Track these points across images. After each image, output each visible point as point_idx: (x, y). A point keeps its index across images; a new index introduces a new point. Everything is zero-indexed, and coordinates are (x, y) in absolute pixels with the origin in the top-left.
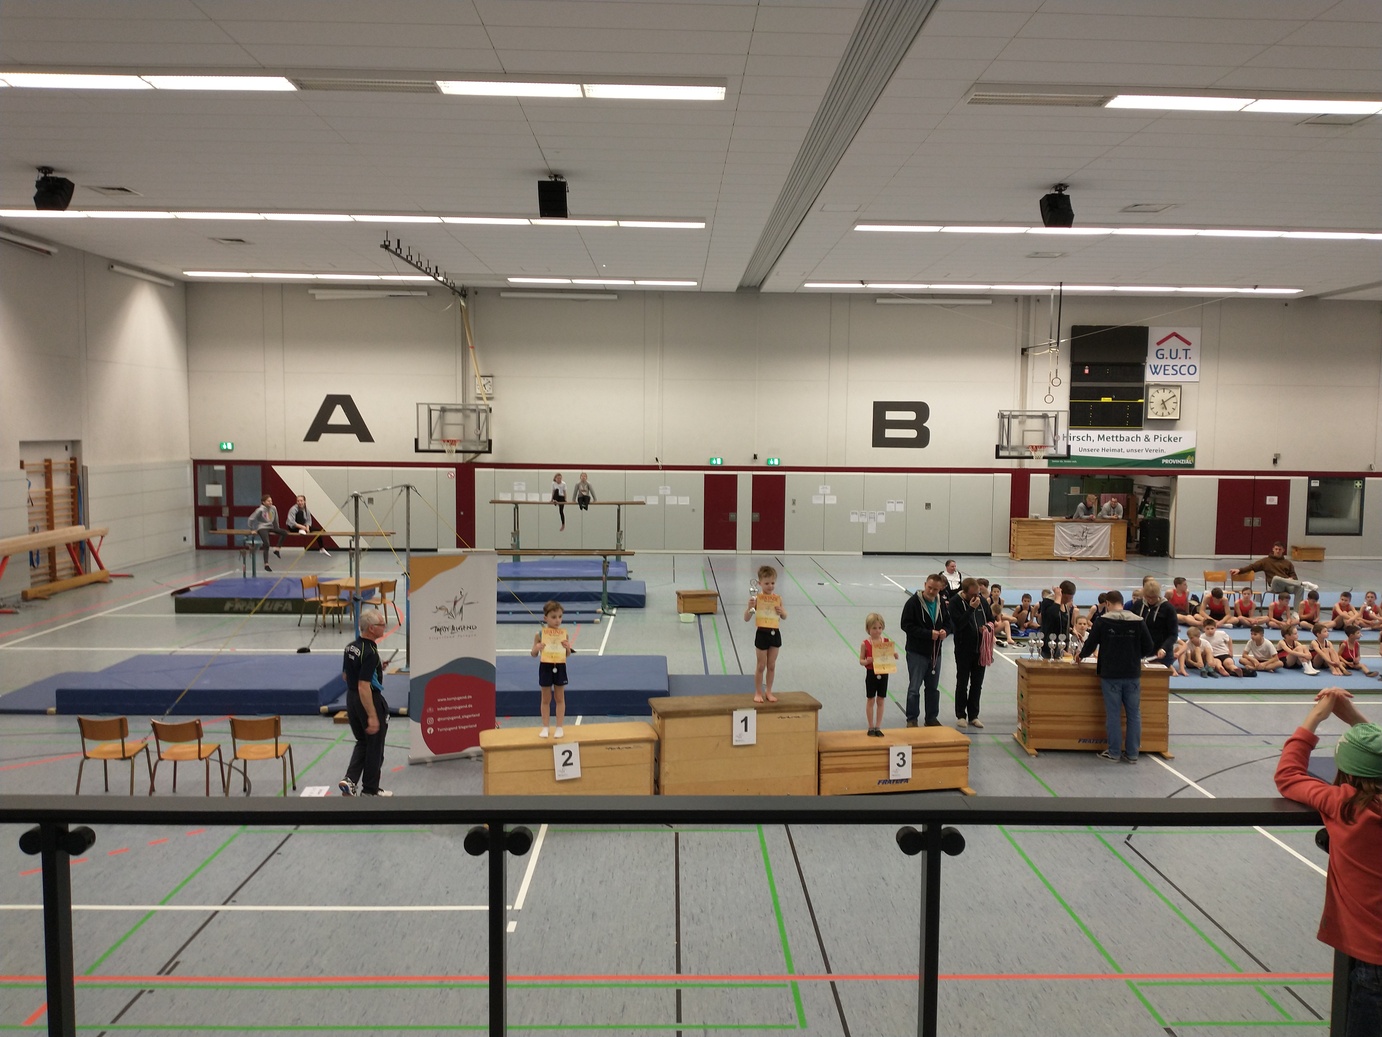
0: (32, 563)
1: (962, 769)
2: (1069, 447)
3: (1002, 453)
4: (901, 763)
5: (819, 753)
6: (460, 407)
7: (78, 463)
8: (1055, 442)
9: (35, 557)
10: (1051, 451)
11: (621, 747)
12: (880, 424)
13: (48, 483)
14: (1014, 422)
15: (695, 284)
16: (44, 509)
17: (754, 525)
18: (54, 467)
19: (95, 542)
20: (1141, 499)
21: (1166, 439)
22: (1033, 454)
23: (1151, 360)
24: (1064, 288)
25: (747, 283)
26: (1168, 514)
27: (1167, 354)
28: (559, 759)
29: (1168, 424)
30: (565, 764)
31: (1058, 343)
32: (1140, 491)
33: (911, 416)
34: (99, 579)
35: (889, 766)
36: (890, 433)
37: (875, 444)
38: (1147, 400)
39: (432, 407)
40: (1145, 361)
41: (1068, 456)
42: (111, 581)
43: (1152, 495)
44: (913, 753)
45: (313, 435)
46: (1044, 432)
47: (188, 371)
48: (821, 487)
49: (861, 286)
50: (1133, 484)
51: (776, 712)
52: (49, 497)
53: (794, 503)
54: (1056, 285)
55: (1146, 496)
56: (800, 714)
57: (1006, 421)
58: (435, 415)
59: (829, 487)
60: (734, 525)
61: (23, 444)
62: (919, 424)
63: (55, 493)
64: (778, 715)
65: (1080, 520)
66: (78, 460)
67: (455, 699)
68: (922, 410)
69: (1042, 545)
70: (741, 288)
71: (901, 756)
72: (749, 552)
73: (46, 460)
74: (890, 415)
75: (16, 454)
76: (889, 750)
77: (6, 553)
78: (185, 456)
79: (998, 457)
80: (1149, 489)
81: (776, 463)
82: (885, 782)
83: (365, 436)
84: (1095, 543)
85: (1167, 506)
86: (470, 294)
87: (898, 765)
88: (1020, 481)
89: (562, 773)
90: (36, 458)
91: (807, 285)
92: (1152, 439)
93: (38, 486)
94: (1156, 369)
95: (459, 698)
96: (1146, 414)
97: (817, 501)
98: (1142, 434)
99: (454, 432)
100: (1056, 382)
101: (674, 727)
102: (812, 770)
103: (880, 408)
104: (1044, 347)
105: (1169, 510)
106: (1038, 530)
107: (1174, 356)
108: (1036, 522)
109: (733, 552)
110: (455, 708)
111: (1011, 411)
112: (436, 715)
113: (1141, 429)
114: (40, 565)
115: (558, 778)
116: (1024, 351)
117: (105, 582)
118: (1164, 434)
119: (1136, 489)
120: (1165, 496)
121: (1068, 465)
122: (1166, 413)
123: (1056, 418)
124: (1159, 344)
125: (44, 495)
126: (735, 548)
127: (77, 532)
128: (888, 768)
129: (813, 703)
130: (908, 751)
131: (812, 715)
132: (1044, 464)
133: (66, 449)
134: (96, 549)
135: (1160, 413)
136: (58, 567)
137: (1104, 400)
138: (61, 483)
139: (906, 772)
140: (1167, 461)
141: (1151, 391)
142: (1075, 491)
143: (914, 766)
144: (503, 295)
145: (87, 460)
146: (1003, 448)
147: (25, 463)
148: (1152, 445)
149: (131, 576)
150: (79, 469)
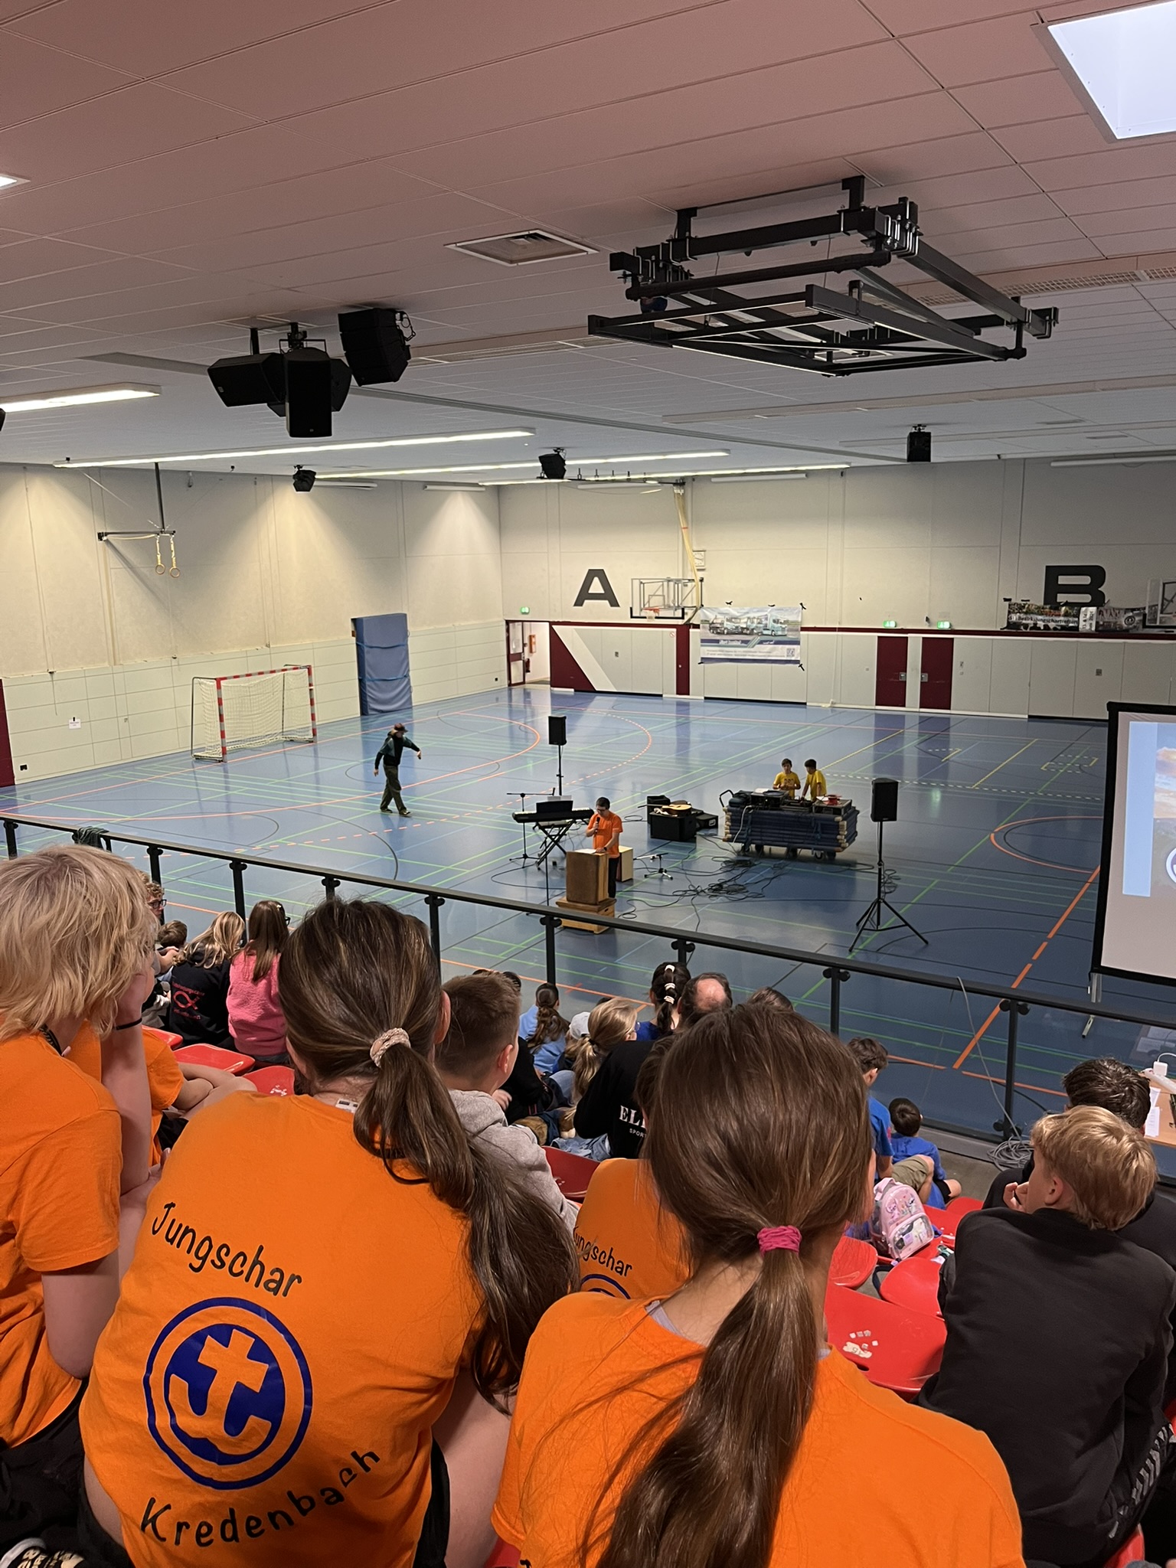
12: (1052, 588)
17: (924, 686)
33: (1086, 580)
36: (1063, 598)
47: (501, 553)
53: (961, 666)
60: (903, 684)
62: (1095, 589)
68: (1097, 574)
74: (1063, 580)
78: (500, 617)
81: (946, 626)
99: (657, 602)
103: (1052, 573)
109: (902, 708)
144: (713, 480)
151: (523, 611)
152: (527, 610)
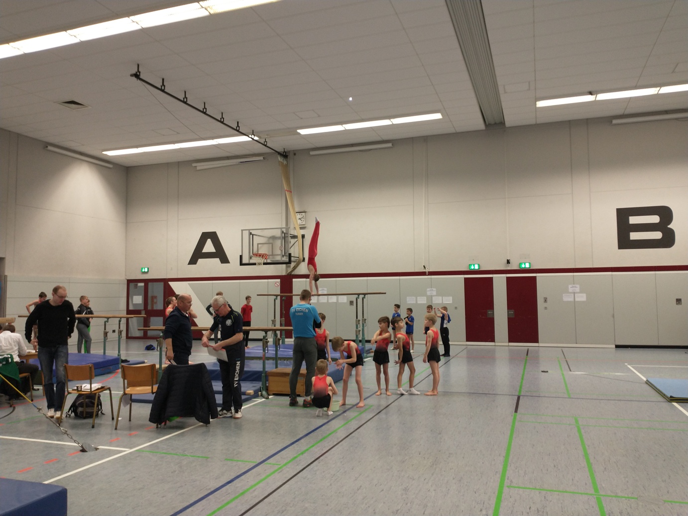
12: (624, 228)
15: (438, 116)
17: (510, 320)
25: (492, 121)
33: (655, 219)
36: (634, 236)
37: (621, 247)
45: (193, 261)
47: (126, 223)
48: (570, 286)
53: (546, 301)
59: (578, 286)
60: (491, 321)
62: (664, 226)
70: (488, 125)
72: (507, 344)
74: (634, 220)
78: (122, 277)
81: (527, 266)
83: (224, 260)
91: (539, 102)
97: (567, 298)
103: (623, 215)
109: (493, 344)
126: (493, 340)
144: (312, 153)
145: (9, 271)
151: (143, 270)
152: (146, 270)
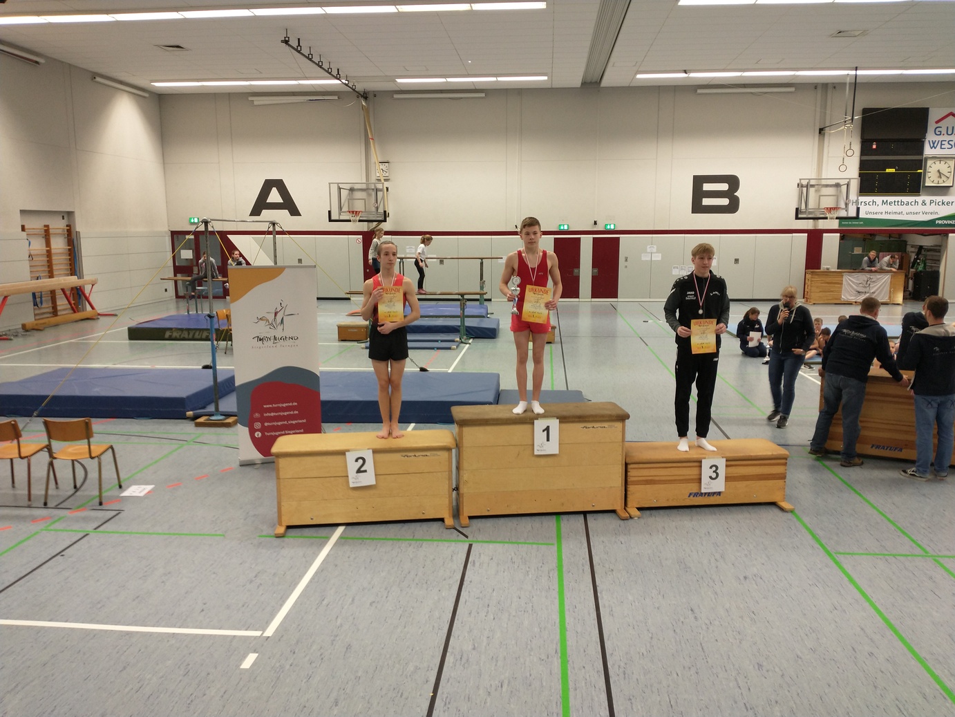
0: (35, 304)
1: (780, 482)
2: (858, 209)
3: (800, 216)
4: (714, 475)
5: (626, 464)
6: (364, 186)
7: (72, 230)
8: (846, 205)
9: (38, 300)
10: (843, 214)
11: (417, 454)
12: (698, 194)
13: (48, 244)
14: (812, 190)
15: (546, 78)
16: (46, 263)
18: (51, 231)
19: (87, 289)
20: (913, 256)
21: (940, 203)
22: (828, 216)
23: (930, 137)
24: (859, 72)
25: (588, 80)
26: (939, 267)
27: (944, 131)
28: (352, 466)
29: (942, 190)
30: (359, 471)
31: (852, 119)
32: (913, 249)
33: (724, 187)
34: (89, 317)
35: (700, 479)
36: (706, 202)
37: (694, 211)
38: (925, 170)
39: (341, 186)
40: (924, 137)
41: (857, 217)
42: (98, 318)
43: (923, 252)
44: (727, 466)
45: (256, 211)
46: (837, 197)
47: (164, 164)
48: (648, 247)
49: (684, 75)
50: (906, 245)
51: (579, 422)
52: (49, 254)
53: (626, 260)
54: (851, 69)
55: (918, 253)
56: (606, 425)
57: (805, 189)
58: (344, 193)
59: (655, 246)
60: (578, 278)
61: (23, 212)
62: (731, 194)
63: (53, 251)
64: (583, 425)
65: (863, 271)
66: (72, 226)
67: (280, 405)
68: (733, 182)
69: (832, 291)
70: (584, 84)
71: (714, 468)
72: (590, 300)
73: (45, 226)
74: (707, 187)
75: (18, 220)
76: (701, 462)
77: (6, 294)
78: (164, 228)
79: (797, 218)
80: (921, 248)
81: (612, 227)
82: (696, 495)
83: (294, 212)
84: (877, 290)
85: (938, 261)
86: (371, 96)
87: (711, 477)
88: (815, 239)
89: (355, 480)
90: (36, 224)
91: (639, 76)
92: (928, 202)
93: (38, 245)
94: (934, 144)
95: (284, 405)
96: (924, 182)
97: (645, 258)
98: (920, 199)
99: (359, 206)
100: (850, 153)
101: (472, 435)
102: (618, 482)
103: (699, 181)
104: (838, 125)
105: (940, 264)
106: (829, 280)
107: (950, 132)
108: (827, 273)
109: (577, 300)
110: (282, 414)
111: (809, 179)
112: (262, 420)
113: (919, 195)
114: (43, 306)
115: (352, 485)
116: (821, 130)
117: (94, 319)
118: (939, 199)
119: (909, 249)
120: (937, 252)
121: (854, 225)
122: (941, 181)
123: (848, 185)
124: (937, 122)
125: (45, 252)
126: (578, 298)
127: (73, 280)
128: (700, 480)
129: (620, 413)
130: (721, 463)
131: (619, 425)
132: (835, 224)
133: (63, 219)
134: (88, 295)
135: (936, 181)
136: (59, 308)
137: (888, 171)
138: (59, 244)
139: (719, 485)
140: (940, 222)
141: (929, 163)
142: (858, 251)
143: (728, 479)
144: (396, 96)
145: (79, 227)
146: (802, 213)
147: (26, 227)
148: (928, 208)
149: (116, 315)
150: (74, 236)
151: (192, 221)
152: (195, 220)
